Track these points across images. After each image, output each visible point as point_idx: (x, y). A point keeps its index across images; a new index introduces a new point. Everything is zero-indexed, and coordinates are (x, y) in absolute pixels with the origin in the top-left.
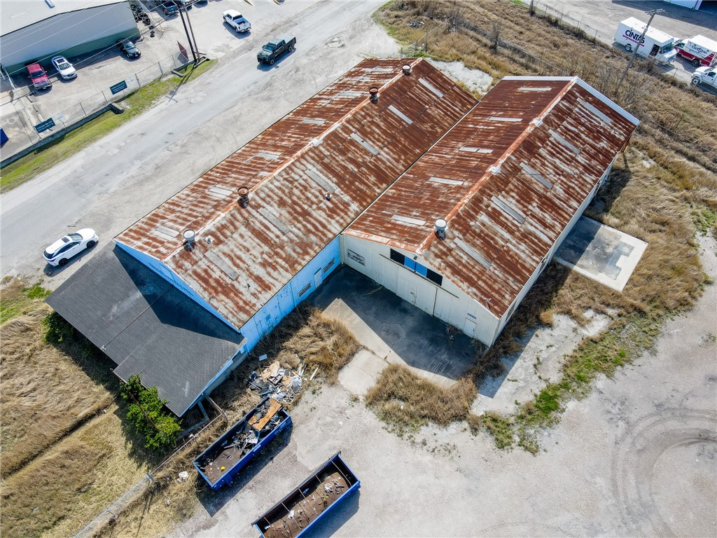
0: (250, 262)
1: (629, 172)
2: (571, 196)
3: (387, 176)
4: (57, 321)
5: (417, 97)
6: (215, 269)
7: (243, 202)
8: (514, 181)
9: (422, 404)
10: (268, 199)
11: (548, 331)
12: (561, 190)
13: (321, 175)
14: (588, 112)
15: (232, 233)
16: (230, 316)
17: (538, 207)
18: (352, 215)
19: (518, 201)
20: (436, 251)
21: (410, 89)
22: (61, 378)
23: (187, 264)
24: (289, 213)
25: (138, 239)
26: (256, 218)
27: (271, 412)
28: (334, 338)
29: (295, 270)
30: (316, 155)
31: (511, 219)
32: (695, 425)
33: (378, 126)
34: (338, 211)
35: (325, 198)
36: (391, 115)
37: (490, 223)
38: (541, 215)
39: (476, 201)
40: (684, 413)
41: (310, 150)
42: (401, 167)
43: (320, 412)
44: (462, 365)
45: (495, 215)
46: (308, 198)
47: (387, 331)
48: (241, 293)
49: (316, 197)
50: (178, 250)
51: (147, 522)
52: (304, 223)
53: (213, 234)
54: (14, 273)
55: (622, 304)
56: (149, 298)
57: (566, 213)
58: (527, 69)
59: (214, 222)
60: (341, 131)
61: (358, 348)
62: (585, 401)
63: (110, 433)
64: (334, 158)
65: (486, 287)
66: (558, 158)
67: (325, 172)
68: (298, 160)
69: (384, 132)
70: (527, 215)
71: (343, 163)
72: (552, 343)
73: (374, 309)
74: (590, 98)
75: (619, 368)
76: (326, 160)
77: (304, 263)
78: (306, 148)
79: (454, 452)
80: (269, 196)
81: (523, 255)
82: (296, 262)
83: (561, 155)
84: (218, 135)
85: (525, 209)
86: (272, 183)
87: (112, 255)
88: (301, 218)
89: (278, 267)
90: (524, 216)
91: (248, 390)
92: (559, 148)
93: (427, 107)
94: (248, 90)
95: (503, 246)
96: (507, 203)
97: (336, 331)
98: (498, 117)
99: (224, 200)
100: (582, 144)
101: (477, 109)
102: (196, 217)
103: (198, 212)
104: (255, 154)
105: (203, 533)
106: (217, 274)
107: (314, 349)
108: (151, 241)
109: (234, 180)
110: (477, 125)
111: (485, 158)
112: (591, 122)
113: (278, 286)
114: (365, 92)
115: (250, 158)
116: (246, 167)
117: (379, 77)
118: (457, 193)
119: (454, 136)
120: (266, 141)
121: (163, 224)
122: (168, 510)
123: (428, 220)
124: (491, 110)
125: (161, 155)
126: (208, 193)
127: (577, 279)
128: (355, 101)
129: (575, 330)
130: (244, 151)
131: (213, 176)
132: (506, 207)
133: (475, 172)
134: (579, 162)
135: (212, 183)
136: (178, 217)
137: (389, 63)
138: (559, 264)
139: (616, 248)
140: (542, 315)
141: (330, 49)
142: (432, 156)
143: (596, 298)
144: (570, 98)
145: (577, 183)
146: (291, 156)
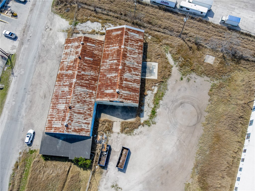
0: (82, 121)
1: (147, 43)
2: (139, 63)
3: (96, 79)
4: (44, 156)
5: (90, 50)
6: (76, 127)
7: (70, 108)
8: (126, 68)
9: (132, 127)
10: (75, 103)
11: (147, 96)
12: (136, 63)
13: (82, 89)
14: (132, 36)
15: (73, 117)
16: (86, 135)
17: (134, 71)
18: (95, 95)
19: (129, 73)
20: (120, 97)
21: (86, 49)
22: (56, 166)
23: (70, 130)
24: (82, 103)
25: (51, 129)
26: (76, 110)
27: (106, 147)
28: (107, 123)
29: (92, 116)
30: (77, 84)
31: (130, 78)
32: (179, 102)
33: (86, 66)
34: (91, 96)
35: (86, 94)
36: (87, 60)
37: (126, 83)
38: (135, 73)
39: (121, 78)
40: (177, 100)
41: (75, 84)
42: (97, 74)
43: (113, 140)
44: (135, 114)
45: (126, 80)
46: (83, 97)
47: (116, 115)
48: (85, 129)
49: (84, 95)
50: (65, 128)
51: (96, 178)
52: (86, 104)
53: (70, 120)
54: (20, 151)
55: (158, 82)
56: (64, 140)
57: (140, 69)
58: (108, 16)
59: (68, 117)
60: (78, 73)
61: (113, 122)
62: (160, 108)
63: (76, 169)
64: (82, 82)
65: (133, 99)
66: (132, 54)
67: (82, 87)
68: (74, 89)
69: (88, 67)
70: (132, 75)
71: (84, 82)
72: (149, 98)
73: (111, 112)
74: (131, 31)
75: (163, 97)
76: (80, 84)
77: (92, 113)
78: (74, 84)
79: (142, 132)
80: (74, 102)
81: (136, 86)
82: (91, 114)
83: (132, 53)
84: (39, 82)
85: (131, 74)
86: (73, 99)
87: (46, 135)
88: (85, 103)
89: (88, 118)
90: (132, 76)
91: (97, 144)
92: (131, 51)
93: (93, 52)
94: (35, 62)
95: (131, 87)
96: (127, 75)
97: (106, 121)
98: (112, 47)
99: (65, 109)
100: (135, 47)
101: (105, 45)
102: (62, 117)
103: (60, 115)
104: (60, 90)
105: (107, 173)
106: (77, 128)
107: (104, 128)
108: (55, 129)
109: (62, 101)
110: (108, 52)
111: (116, 64)
112: (134, 38)
113: (91, 122)
114: (76, 56)
115: (60, 92)
116: (62, 96)
117: (76, 48)
118: (116, 78)
119: (105, 57)
120: (59, 84)
121: (54, 122)
122: (98, 174)
123: (113, 89)
124: (109, 44)
125: (28, 97)
126: (58, 108)
127: (148, 80)
128: (75, 61)
129: (152, 93)
130: (56, 90)
131: (54, 102)
132: (127, 76)
133: (116, 70)
134: (136, 53)
135: (56, 104)
136: (56, 119)
137: (74, 40)
138: (142, 78)
139: (152, 68)
140: (145, 94)
141: (48, 32)
142: (103, 67)
143: (153, 83)
144: (126, 34)
145: (138, 59)
146: (72, 88)
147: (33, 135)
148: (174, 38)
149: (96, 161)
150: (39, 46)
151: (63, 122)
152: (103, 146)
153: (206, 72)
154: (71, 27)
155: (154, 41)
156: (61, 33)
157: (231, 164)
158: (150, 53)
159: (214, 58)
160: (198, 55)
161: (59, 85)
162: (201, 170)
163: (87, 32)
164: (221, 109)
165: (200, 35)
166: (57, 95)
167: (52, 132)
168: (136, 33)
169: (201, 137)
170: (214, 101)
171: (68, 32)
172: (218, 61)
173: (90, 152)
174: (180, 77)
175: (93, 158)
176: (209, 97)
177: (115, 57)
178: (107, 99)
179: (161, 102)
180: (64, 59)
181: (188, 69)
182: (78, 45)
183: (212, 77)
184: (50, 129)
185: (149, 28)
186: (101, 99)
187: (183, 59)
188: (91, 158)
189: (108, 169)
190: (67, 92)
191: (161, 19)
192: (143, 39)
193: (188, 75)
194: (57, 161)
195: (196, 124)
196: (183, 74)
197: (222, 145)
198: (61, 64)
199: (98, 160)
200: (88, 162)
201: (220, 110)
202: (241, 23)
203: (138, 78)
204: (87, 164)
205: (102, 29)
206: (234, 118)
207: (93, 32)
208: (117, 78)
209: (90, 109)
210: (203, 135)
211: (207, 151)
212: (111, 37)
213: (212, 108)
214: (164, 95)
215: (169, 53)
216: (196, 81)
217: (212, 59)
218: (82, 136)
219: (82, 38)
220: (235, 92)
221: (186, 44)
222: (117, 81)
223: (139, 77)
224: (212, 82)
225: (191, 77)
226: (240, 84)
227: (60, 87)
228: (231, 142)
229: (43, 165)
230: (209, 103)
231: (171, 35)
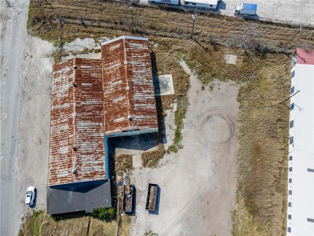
0: (93, 162)
1: (154, 53)
2: (149, 79)
3: (100, 107)
4: (53, 216)
5: (86, 74)
6: (87, 172)
7: (75, 149)
8: (134, 87)
9: (155, 157)
10: (80, 143)
11: (166, 117)
12: (146, 80)
13: (85, 123)
14: (135, 47)
15: (81, 160)
16: (101, 178)
17: (145, 90)
18: (103, 127)
19: (139, 93)
20: (134, 124)
21: (81, 73)
22: (72, 225)
23: (80, 177)
24: (88, 141)
25: (57, 181)
26: (83, 150)
27: (128, 188)
28: (124, 159)
29: (104, 154)
30: (79, 118)
31: (141, 99)
32: (206, 116)
33: (85, 94)
34: (99, 129)
35: (92, 129)
36: (84, 87)
37: (138, 105)
38: (147, 92)
39: (131, 101)
40: (202, 115)
41: (76, 118)
42: (101, 102)
43: (136, 177)
44: (156, 141)
45: (138, 102)
46: (89, 133)
47: (134, 147)
48: (98, 171)
49: (90, 130)
50: (74, 176)
51: (124, 229)
52: (94, 140)
53: (77, 164)
54: (22, 216)
55: (176, 97)
56: (75, 191)
57: (151, 85)
58: (100, 28)
59: (74, 161)
60: (77, 105)
61: (131, 156)
62: (184, 128)
63: (97, 223)
64: (84, 115)
65: (150, 123)
66: (138, 70)
67: (85, 121)
68: (76, 125)
69: (88, 94)
70: (144, 95)
71: (87, 114)
72: (169, 119)
73: (126, 144)
74: (132, 41)
75: (185, 114)
76: (82, 118)
77: (104, 150)
78: (74, 119)
79: (168, 161)
81: (151, 107)
82: (102, 152)
83: (138, 68)
84: (29, 125)
85: (142, 93)
86: (76, 137)
87: (51, 190)
88: (92, 140)
89: (100, 157)
91: (117, 187)
92: (136, 66)
93: (91, 75)
94: (19, 100)
95: (145, 109)
96: (137, 95)
97: (123, 157)
98: (113, 65)
99: (69, 152)
100: (140, 60)
101: (104, 64)
102: (67, 163)
103: (65, 161)
104: (59, 130)
105: (136, 220)
106: (89, 172)
107: (122, 165)
108: (62, 179)
109: (63, 143)
110: (109, 72)
111: (122, 85)
112: (137, 50)
113: (104, 161)
114: (70, 84)
115: (59, 132)
116: (62, 137)
117: (68, 74)
118: (124, 102)
119: (106, 79)
120: (56, 122)
121: (58, 171)
122: (126, 223)
123: (124, 116)
124: (109, 62)
125: (19, 147)
126: (60, 153)
127: (163, 97)
128: (70, 90)
129: (171, 112)
130: (53, 130)
131: (54, 146)
132: (138, 97)
133: (123, 92)
134: (144, 67)
135: (56, 148)
136: (60, 166)
137: (64, 65)
138: (157, 96)
139: (166, 81)
140: (163, 114)
141: (28, 61)
142: (106, 91)
143: (170, 99)
144: (127, 46)
145: (147, 74)
146: (72, 125)
147: (34, 192)
148: (185, 41)
149: (120, 208)
150: (21, 80)
151: (69, 169)
152: (124, 187)
153: (229, 75)
154: (56, 49)
155: (162, 48)
156: (46, 58)
157: (279, 177)
158: (161, 64)
159: (236, 57)
160: (217, 56)
161: (56, 124)
162: (246, 191)
163: (78, 52)
164: (255, 114)
165: (214, 32)
166: (55, 137)
167: (59, 184)
168: (139, 43)
169: (238, 153)
170: (245, 107)
171: (54, 56)
172: (241, 59)
173: (111, 198)
174: (200, 87)
175: (116, 205)
176: (238, 104)
177: (119, 77)
178: (119, 130)
179: (184, 120)
180: (55, 90)
181: (208, 75)
182: (69, 70)
183: (238, 79)
184: (55, 180)
185: (153, 34)
186: (112, 132)
187: (200, 65)
188: (113, 206)
189: (137, 215)
190: (67, 130)
191: (165, 21)
192: (148, 49)
193: (210, 82)
194: (71, 218)
195: (229, 139)
196: (203, 82)
197: (264, 157)
198: (54, 97)
199: (122, 206)
200: (111, 211)
201: (254, 116)
202: (258, 10)
203: (152, 97)
204: (110, 214)
205: (96, 46)
206: (272, 123)
207: (86, 51)
209: (100, 146)
210: (240, 150)
211: (248, 167)
213: (245, 115)
214: (186, 111)
215: (182, 60)
216: (220, 87)
217: (234, 58)
218: (97, 181)
219: (73, 61)
220: (268, 92)
221: (200, 46)
222: (127, 105)
223: (152, 95)
224: (239, 85)
225: (213, 84)
226: (271, 82)
227: (57, 126)
228: (274, 151)
229: (56, 227)
230: (241, 110)
231: (181, 39)
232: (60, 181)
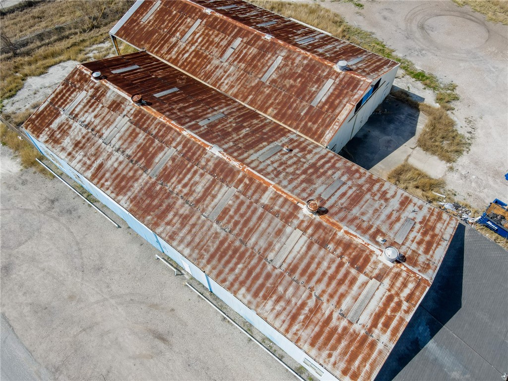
0: (389, 209)
3: (248, 113)
5: (141, 79)
6: (412, 236)
7: (320, 211)
8: (276, 32)
10: (308, 191)
15: (363, 221)
17: (296, 30)
18: (302, 139)
19: (296, 36)
20: (365, 73)
21: (127, 81)
23: (422, 259)
30: (236, 151)
31: (313, 42)
32: (415, 29)
33: (185, 107)
34: (301, 146)
35: (290, 153)
36: (168, 98)
37: (323, 49)
39: (305, 49)
40: (409, 31)
41: (230, 154)
43: (470, 190)
44: (406, 109)
45: (315, 46)
46: (295, 163)
48: (425, 217)
49: (291, 158)
50: (409, 267)
52: (325, 168)
53: (373, 237)
59: (358, 236)
60: (197, 131)
61: (407, 165)
62: (414, 62)
64: (237, 140)
66: (245, 13)
68: (248, 165)
69: (193, 105)
70: (306, 36)
71: (242, 135)
76: (241, 146)
78: (226, 158)
79: (470, 119)
83: (241, 11)
85: (302, 35)
86: (285, 187)
89: (383, 190)
90: (308, 37)
93: (153, 76)
95: (340, 50)
96: (299, 39)
98: (183, 36)
99: (312, 235)
102: (341, 265)
103: (329, 268)
104: (208, 223)
106: (417, 235)
108: (382, 320)
109: (265, 237)
110: (188, 51)
111: (248, 43)
113: (401, 191)
114: (125, 113)
115: (216, 228)
116: (239, 227)
118: (294, 59)
119: (196, 68)
120: (177, 218)
121: (343, 316)
123: (327, 77)
126: (285, 266)
128: (139, 121)
131: (240, 274)
132: (303, 41)
133: (268, 49)
135: (258, 270)
136: (331, 296)
142: (223, 83)
146: (239, 172)
151: (368, 269)
166: (218, 249)
167: (392, 346)
174: (353, 6)
177: (223, 39)
179: (398, 54)
180: (89, 162)
182: (90, 94)
184: (365, 350)
186: (335, 126)
195: (487, 29)
203: (321, 34)
208: (299, 55)
209: (350, 171)
212: (151, 29)
219: (81, 71)
222: (305, 58)
232: (385, 332)
